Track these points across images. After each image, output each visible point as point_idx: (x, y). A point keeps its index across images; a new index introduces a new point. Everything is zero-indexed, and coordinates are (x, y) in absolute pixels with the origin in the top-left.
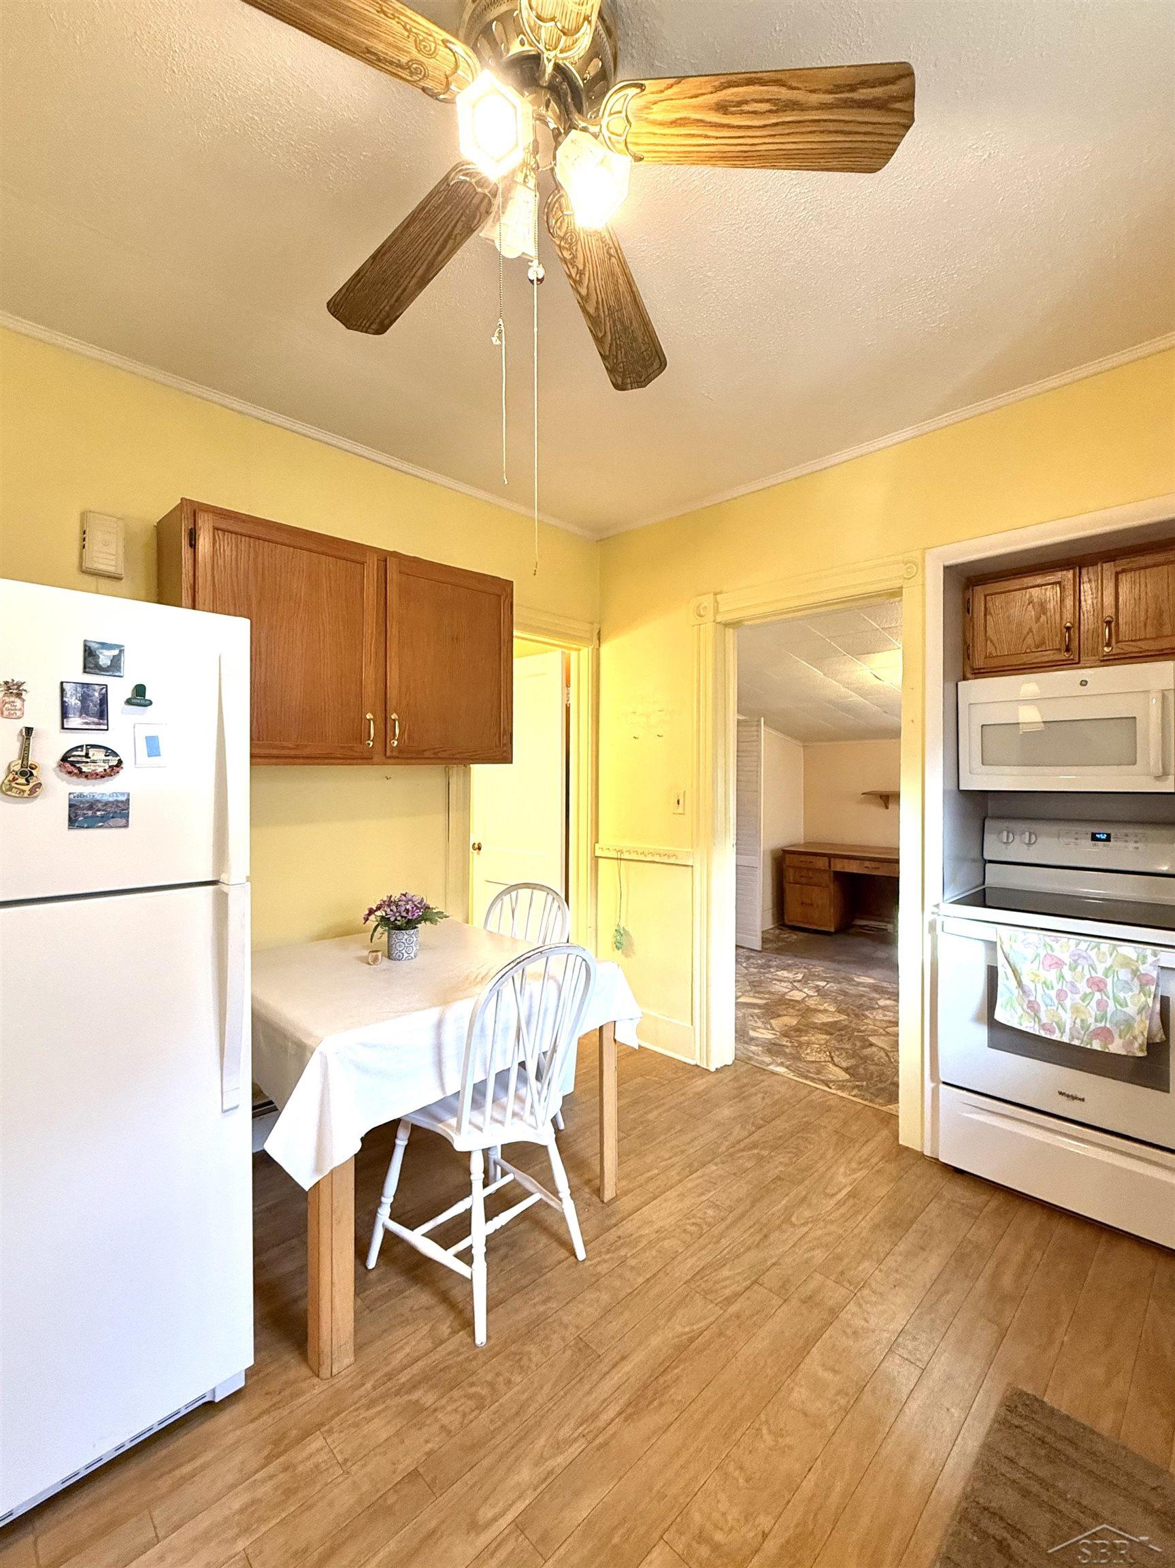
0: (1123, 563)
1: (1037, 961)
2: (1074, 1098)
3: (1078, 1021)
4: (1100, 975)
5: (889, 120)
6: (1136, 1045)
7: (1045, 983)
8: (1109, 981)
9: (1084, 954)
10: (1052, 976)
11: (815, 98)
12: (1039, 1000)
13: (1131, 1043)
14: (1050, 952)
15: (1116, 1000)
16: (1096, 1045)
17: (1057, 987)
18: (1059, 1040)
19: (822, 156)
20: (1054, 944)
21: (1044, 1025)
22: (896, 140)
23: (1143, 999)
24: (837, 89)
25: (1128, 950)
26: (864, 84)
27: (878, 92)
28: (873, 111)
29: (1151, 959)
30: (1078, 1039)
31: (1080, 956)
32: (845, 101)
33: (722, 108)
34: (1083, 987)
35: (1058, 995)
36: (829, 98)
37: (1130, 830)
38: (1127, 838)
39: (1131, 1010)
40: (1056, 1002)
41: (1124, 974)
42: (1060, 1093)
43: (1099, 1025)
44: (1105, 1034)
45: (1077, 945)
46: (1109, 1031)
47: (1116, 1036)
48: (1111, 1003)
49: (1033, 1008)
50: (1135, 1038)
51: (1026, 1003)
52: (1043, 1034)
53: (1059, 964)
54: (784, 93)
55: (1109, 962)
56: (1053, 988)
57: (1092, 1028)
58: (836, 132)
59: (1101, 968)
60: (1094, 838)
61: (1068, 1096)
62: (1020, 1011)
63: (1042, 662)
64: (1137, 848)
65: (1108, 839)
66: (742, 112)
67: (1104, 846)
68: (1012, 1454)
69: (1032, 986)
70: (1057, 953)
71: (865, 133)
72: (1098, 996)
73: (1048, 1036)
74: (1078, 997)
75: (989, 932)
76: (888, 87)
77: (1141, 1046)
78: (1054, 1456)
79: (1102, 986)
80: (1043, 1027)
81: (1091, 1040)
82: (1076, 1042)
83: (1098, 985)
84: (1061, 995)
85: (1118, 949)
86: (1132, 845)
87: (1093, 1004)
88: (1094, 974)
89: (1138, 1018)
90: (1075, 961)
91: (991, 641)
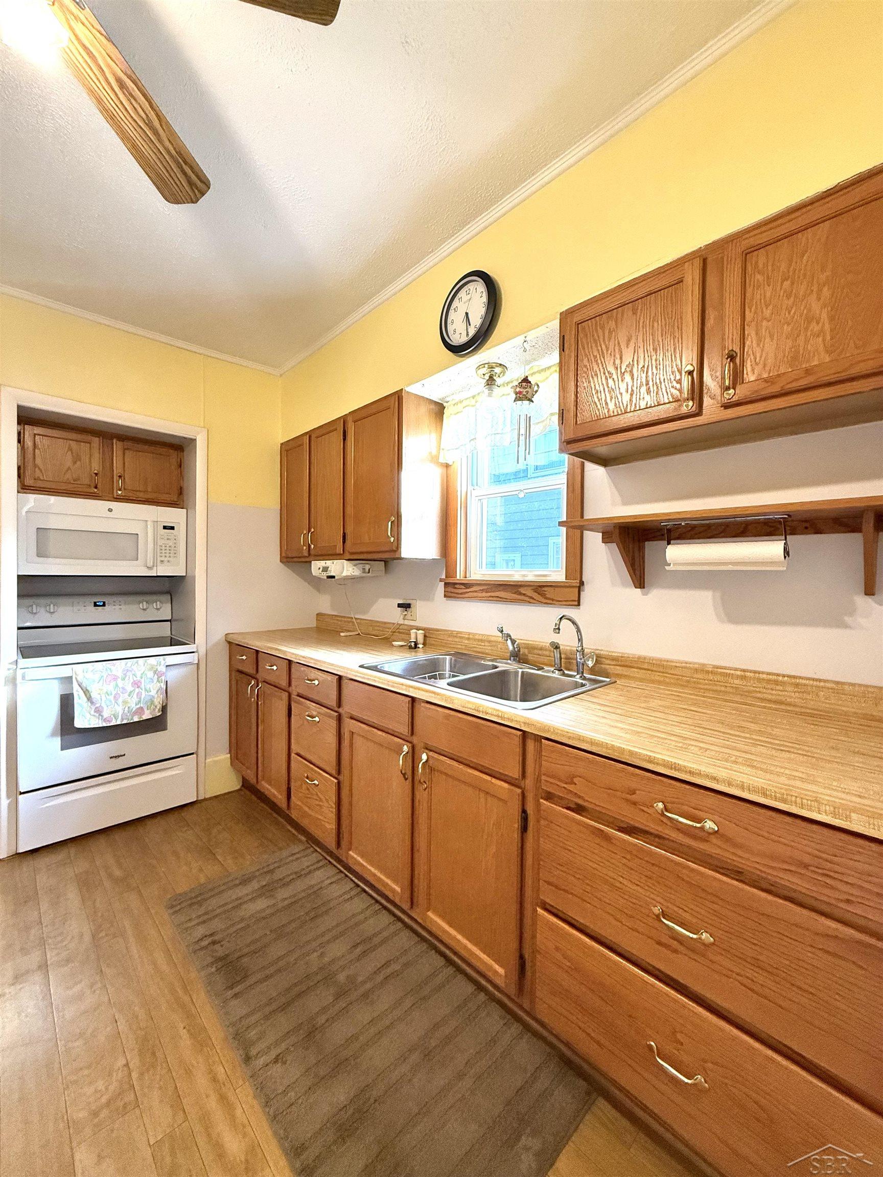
0: (128, 444)
1: (101, 682)
2: (119, 756)
3: (126, 709)
4: (139, 678)
5: (187, 188)
6: (157, 710)
7: (107, 693)
8: (143, 681)
9: (130, 669)
10: (110, 687)
11: (167, 144)
12: (103, 705)
13: (154, 710)
14: (110, 673)
15: (146, 690)
16: (136, 719)
17: (114, 693)
18: (115, 724)
19: (151, 167)
20: (112, 668)
21: (106, 719)
22: (186, 202)
23: (159, 685)
24: (178, 153)
25: (152, 661)
26: (191, 168)
27: (193, 177)
28: (185, 179)
29: (163, 662)
30: (126, 719)
31: (128, 671)
32: (179, 162)
33: (120, 81)
34: (129, 688)
35: (115, 697)
36: (173, 152)
37: (115, 598)
38: (115, 604)
39: (153, 693)
40: (113, 702)
41: (150, 674)
42: (111, 758)
43: (138, 706)
44: (140, 710)
45: (126, 664)
46: (142, 708)
47: (145, 710)
48: (143, 692)
49: (99, 711)
50: (156, 707)
51: (93, 710)
52: (105, 725)
53: (115, 678)
54: (156, 123)
55: (143, 669)
56: (111, 694)
57: (134, 709)
58: (165, 167)
59: (139, 674)
60: (95, 605)
61: (116, 757)
62: (88, 716)
63: (78, 491)
64: (121, 609)
65: (104, 605)
66: (129, 100)
67: (103, 609)
68: (188, 918)
69: (98, 697)
70: (114, 672)
71: (175, 183)
72: (137, 690)
73: (108, 725)
74: (126, 695)
75: (66, 672)
76: (198, 181)
77: (159, 710)
78: (200, 904)
79: (139, 684)
80: (105, 720)
81: (133, 717)
82: (125, 722)
83: (137, 684)
84: (116, 698)
85: (148, 661)
86: (117, 607)
87: (135, 696)
88: (135, 679)
89: (156, 696)
90: (125, 675)
91: (39, 468)
